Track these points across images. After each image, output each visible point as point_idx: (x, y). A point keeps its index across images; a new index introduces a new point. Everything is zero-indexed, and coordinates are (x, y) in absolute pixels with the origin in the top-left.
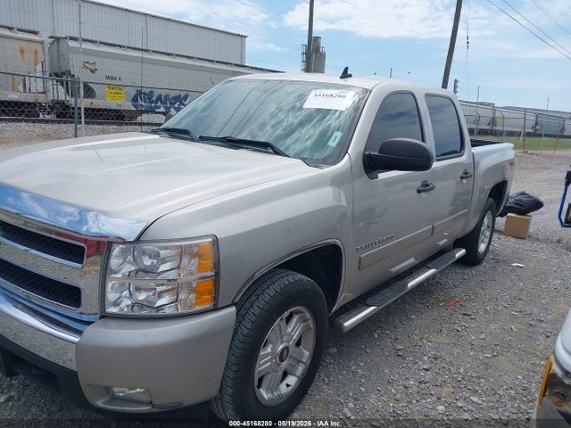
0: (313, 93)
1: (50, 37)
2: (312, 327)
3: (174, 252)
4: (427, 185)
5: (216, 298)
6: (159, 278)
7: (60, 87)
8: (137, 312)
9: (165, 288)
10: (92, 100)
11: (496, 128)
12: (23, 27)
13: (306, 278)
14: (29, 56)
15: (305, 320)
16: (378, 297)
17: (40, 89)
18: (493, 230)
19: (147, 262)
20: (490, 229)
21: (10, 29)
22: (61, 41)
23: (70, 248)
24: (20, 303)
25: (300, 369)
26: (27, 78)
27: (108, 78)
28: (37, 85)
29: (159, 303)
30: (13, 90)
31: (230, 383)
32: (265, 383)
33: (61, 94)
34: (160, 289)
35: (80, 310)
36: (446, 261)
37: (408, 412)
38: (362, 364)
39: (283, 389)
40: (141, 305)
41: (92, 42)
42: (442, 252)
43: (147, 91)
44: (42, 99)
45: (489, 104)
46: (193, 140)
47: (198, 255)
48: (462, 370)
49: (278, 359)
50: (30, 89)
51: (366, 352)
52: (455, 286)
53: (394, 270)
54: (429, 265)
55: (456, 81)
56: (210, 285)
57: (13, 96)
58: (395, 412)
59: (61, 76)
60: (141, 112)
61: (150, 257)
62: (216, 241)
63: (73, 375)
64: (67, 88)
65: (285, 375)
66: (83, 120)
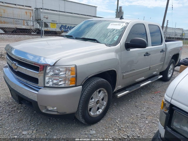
0: (111, 24)
1: (35, 8)
2: (107, 95)
3: (64, 69)
4: (148, 54)
5: (76, 83)
6: (60, 76)
7: (38, 24)
8: (54, 86)
9: (62, 79)
10: (47, 28)
11: (183, 37)
12: (27, 5)
13: (105, 80)
14: (28, 14)
15: (105, 93)
16: (130, 88)
17: (32, 25)
18: (174, 70)
19: (57, 72)
20: (173, 70)
21: (23, 6)
22: (38, 9)
23: (35, 67)
24: (23, 84)
25: (103, 108)
26: (28, 21)
27: (52, 21)
28: (31, 23)
29: (60, 83)
30: (24, 25)
31: (80, 108)
32: (92, 110)
33: (38, 26)
34: (60, 79)
35: (38, 85)
36: (155, 79)
37: (136, 122)
38: (124, 108)
39: (98, 113)
40: (55, 84)
41: (48, 10)
42: (154, 76)
43: (64, 25)
44: (32, 28)
45: (181, 29)
46: (73, 39)
47: (71, 71)
48: (156, 112)
49: (96, 103)
50: (29, 25)
51: (126, 105)
52: (159, 87)
53: (136, 80)
54: (149, 80)
55: (168, 21)
56: (74, 79)
57: (24, 27)
58: (132, 122)
59: (38, 21)
60: (63, 32)
61: (58, 70)
62: (76, 66)
63: (36, 103)
64: (40, 24)
65: (98, 109)
66: (43, 34)
